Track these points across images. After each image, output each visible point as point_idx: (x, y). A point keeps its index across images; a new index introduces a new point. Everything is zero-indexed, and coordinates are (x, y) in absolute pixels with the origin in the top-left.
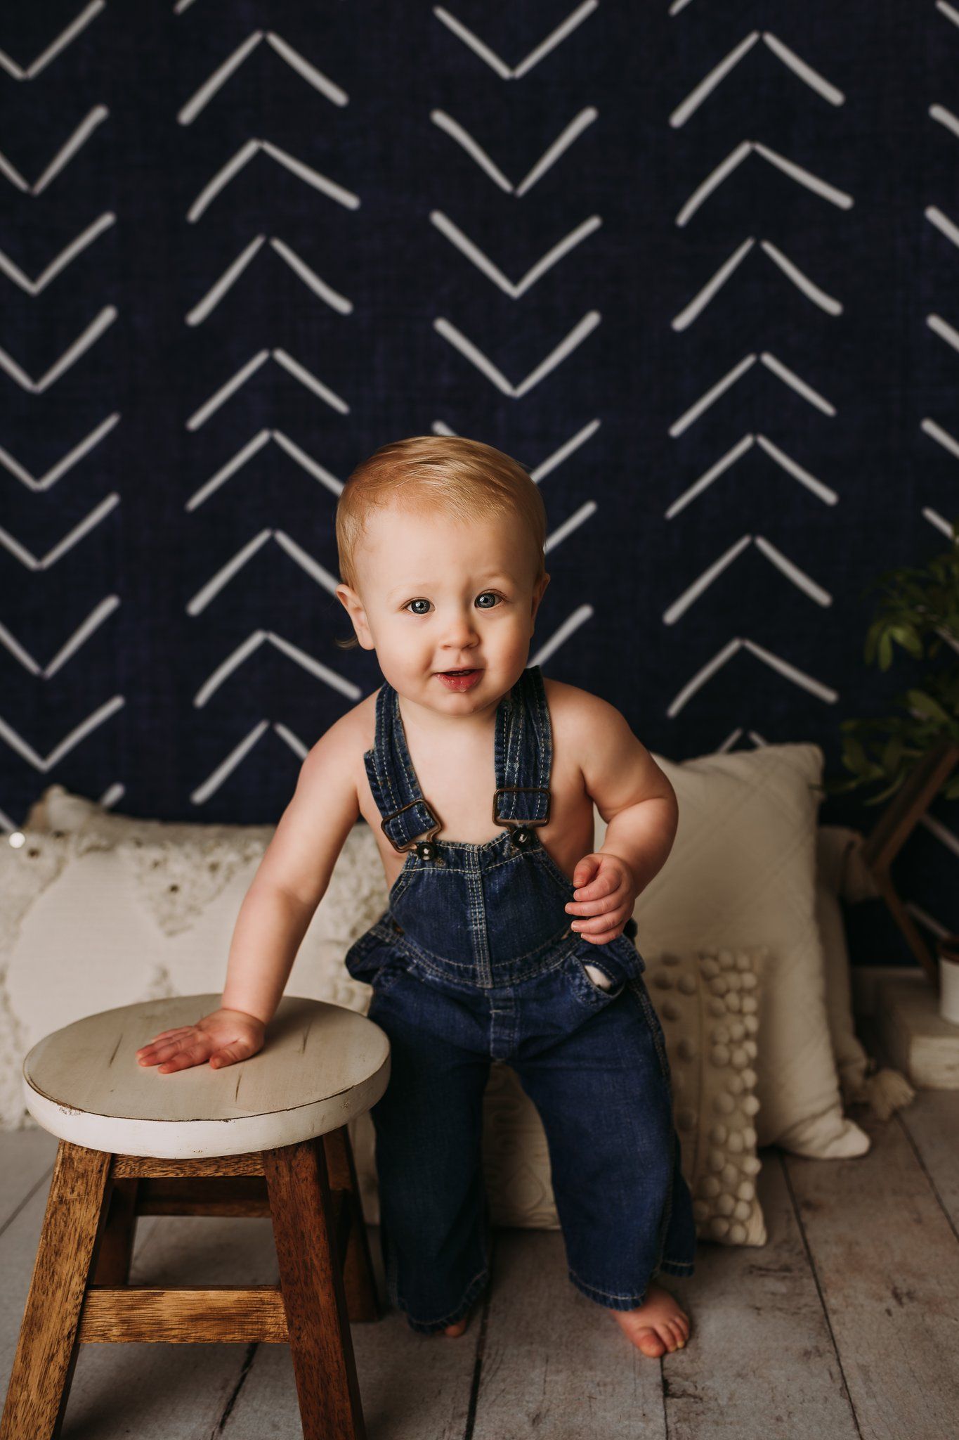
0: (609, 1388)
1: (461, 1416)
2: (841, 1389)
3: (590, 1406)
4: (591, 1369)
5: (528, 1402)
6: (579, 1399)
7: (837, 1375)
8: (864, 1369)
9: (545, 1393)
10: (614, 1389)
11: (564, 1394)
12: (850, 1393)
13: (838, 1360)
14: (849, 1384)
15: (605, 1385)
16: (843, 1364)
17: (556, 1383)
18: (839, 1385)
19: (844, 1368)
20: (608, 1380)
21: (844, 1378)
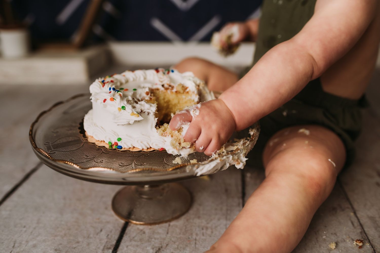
0: (209, 232)
1: (110, 248)
2: (361, 233)
3: (196, 243)
4: (199, 217)
5: (155, 239)
6: (189, 238)
7: (356, 224)
8: (372, 219)
9: (168, 233)
10: (212, 232)
11: (180, 234)
12: (368, 236)
13: (355, 213)
14: (366, 229)
15: (207, 228)
16: (358, 215)
17: (176, 226)
18: (359, 231)
19: (359, 218)
20: (209, 225)
21: (361, 225)
